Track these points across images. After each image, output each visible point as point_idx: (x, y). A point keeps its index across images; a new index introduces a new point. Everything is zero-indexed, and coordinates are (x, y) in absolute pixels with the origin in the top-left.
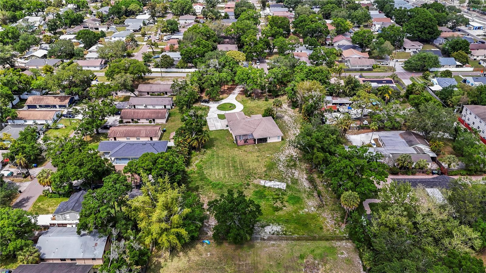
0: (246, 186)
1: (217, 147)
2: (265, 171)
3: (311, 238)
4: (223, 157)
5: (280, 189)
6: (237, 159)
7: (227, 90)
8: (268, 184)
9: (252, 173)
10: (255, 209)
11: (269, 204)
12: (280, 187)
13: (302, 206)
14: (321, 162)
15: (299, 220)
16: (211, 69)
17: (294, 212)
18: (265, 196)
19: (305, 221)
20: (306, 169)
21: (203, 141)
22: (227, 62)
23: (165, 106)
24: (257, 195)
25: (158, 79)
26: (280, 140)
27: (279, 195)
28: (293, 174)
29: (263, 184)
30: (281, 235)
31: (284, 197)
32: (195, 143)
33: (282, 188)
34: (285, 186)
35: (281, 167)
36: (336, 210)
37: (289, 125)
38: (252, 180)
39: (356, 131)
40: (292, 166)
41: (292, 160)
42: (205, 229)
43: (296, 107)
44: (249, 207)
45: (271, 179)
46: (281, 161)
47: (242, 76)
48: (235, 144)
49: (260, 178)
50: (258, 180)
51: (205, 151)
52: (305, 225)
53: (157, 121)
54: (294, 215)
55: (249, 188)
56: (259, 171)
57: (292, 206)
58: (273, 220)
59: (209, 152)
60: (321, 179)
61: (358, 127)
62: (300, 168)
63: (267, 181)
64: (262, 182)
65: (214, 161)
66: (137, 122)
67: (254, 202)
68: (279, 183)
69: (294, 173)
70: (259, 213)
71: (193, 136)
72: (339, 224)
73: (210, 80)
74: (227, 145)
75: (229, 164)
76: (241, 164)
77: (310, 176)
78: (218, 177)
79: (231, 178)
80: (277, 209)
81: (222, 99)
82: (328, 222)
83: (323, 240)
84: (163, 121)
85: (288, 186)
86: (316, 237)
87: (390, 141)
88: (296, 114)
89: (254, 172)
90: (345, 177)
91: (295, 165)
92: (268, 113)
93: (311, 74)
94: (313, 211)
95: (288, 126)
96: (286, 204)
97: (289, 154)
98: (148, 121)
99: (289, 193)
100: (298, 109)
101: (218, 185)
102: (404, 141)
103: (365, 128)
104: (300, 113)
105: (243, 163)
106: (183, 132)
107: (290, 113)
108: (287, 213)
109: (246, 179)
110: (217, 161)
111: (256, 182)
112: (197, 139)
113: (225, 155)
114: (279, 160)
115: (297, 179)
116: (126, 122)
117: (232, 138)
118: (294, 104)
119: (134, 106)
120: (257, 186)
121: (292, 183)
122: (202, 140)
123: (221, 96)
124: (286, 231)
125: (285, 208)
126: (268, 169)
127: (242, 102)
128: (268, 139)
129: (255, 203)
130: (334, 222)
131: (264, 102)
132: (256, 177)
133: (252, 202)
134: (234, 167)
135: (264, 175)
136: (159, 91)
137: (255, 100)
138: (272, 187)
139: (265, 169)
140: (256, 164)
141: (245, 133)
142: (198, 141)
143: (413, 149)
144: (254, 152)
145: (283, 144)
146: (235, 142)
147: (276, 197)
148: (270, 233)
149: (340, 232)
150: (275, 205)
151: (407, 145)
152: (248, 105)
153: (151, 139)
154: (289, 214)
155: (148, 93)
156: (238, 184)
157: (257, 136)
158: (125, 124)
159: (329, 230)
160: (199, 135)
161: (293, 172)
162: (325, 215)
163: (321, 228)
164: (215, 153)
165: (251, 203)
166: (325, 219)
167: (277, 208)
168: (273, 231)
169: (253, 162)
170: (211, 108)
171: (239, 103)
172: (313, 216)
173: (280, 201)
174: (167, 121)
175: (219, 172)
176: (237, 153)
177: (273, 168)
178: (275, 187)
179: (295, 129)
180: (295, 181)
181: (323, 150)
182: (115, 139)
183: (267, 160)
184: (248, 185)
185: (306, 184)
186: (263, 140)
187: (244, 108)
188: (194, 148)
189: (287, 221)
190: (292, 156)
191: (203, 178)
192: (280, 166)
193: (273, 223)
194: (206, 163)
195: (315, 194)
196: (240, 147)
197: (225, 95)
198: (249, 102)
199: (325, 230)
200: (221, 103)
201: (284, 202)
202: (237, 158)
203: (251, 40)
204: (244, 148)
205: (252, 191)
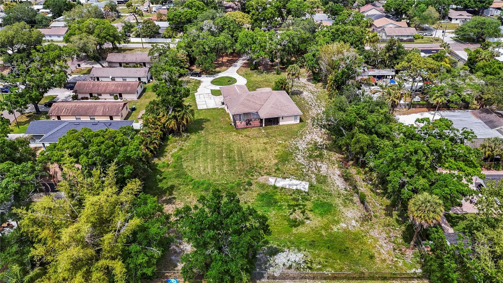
0: (247, 187)
1: (207, 131)
2: (276, 164)
3: (357, 276)
4: (214, 144)
5: (299, 191)
6: (235, 147)
7: (227, 62)
8: (281, 183)
9: (257, 166)
10: (257, 225)
11: (282, 216)
12: (299, 187)
13: (336, 218)
14: (365, 148)
15: (333, 242)
16: (205, 32)
17: (324, 228)
18: (276, 202)
19: (343, 243)
20: (339, 162)
21: (184, 122)
22: (225, 24)
23: (139, 79)
24: (262, 200)
25: (138, 50)
26: (298, 121)
27: (298, 200)
28: (319, 169)
29: (273, 184)
30: (303, 268)
31: (307, 203)
32: (172, 124)
33: (303, 190)
34: (307, 186)
35: (300, 159)
36: (393, 226)
37: (310, 103)
38: (255, 177)
39: (405, 110)
40: (317, 156)
41: (316, 149)
42: (173, 258)
43: (319, 81)
44: (249, 220)
45: (285, 176)
46: (299, 150)
47: (244, 40)
48: (233, 126)
49: (269, 174)
50: (265, 177)
51: (188, 136)
52: (344, 252)
53: (126, 97)
54: (323, 233)
55: (250, 190)
56: (266, 164)
57: (320, 219)
58: (290, 242)
59: (194, 137)
60: (364, 177)
61: (407, 105)
62: (329, 159)
63: (279, 179)
64: (272, 181)
65: (200, 150)
66: (98, 98)
67: (255, 212)
68: (297, 182)
69: (321, 167)
70: (265, 232)
71: (170, 113)
72: (401, 250)
73: (203, 45)
74: (222, 128)
75: (222, 154)
76: (240, 154)
77: (346, 172)
78: (203, 173)
79: (223, 174)
80: (295, 224)
81: (219, 72)
82: (381, 246)
83: (378, 279)
84: (134, 97)
85: (311, 186)
86: (363, 273)
87: (460, 122)
88: (319, 90)
89: (259, 166)
90: (412, 170)
91: (321, 156)
92: (281, 86)
93: (339, 36)
94: (354, 227)
95: (308, 104)
96: (310, 215)
97: (312, 140)
98: (113, 97)
99: (314, 197)
100: (320, 84)
101: (203, 184)
102: (480, 121)
103: (418, 106)
104: (324, 88)
105: (243, 152)
106: (155, 107)
107: (310, 88)
108: (313, 230)
109: (246, 176)
110: (205, 149)
111: (262, 180)
112: (175, 117)
113: (217, 141)
114: (297, 148)
115: (326, 176)
116: (82, 99)
117: (229, 119)
118: (316, 77)
119: (98, 79)
120: (263, 186)
121: (318, 181)
122: (182, 119)
123: (218, 69)
124: (311, 262)
125: (308, 222)
126: (280, 161)
127: (245, 75)
128: (281, 119)
129: (259, 212)
130: (391, 246)
131: (276, 75)
132: (263, 173)
133: (252, 212)
134: (230, 158)
135: (274, 170)
136: (134, 61)
137: (262, 73)
138: (287, 187)
139: (276, 161)
140: (262, 154)
141: (247, 111)
142: (177, 120)
143: (497, 132)
144: (259, 137)
145: (302, 126)
146: (233, 124)
147: (293, 203)
148: (284, 265)
149: (405, 264)
150: (291, 217)
151: (487, 126)
152: (252, 79)
153: (111, 118)
154: (315, 231)
155: (120, 64)
156: (233, 183)
157: (264, 115)
158: (81, 100)
159: (385, 260)
160: (179, 111)
161: (319, 164)
162: (374, 233)
163: (372, 257)
164: (202, 139)
165: (251, 214)
166: (376, 240)
167: (295, 221)
168: (290, 263)
169: (258, 150)
170: (202, 82)
171: (241, 77)
172: (355, 234)
173: (300, 211)
174: (139, 98)
175: (206, 165)
176: (235, 138)
177: (288, 161)
178: (291, 187)
179: (319, 107)
180: (323, 180)
181: (368, 130)
182: (59, 118)
183: (278, 148)
184: (250, 184)
185: (340, 183)
186: (273, 121)
187: (248, 82)
188: (172, 131)
189: (312, 244)
190: (316, 143)
191: (181, 174)
192: (299, 156)
193: (289, 248)
194: (188, 153)
195: (356, 199)
196: (240, 131)
197: (224, 68)
198: (255, 75)
199: (377, 260)
200: (218, 77)
201: (307, 212)
202: (235, 145)
203: (258, 3)
204: (245, 132)
205: (255, 194)
